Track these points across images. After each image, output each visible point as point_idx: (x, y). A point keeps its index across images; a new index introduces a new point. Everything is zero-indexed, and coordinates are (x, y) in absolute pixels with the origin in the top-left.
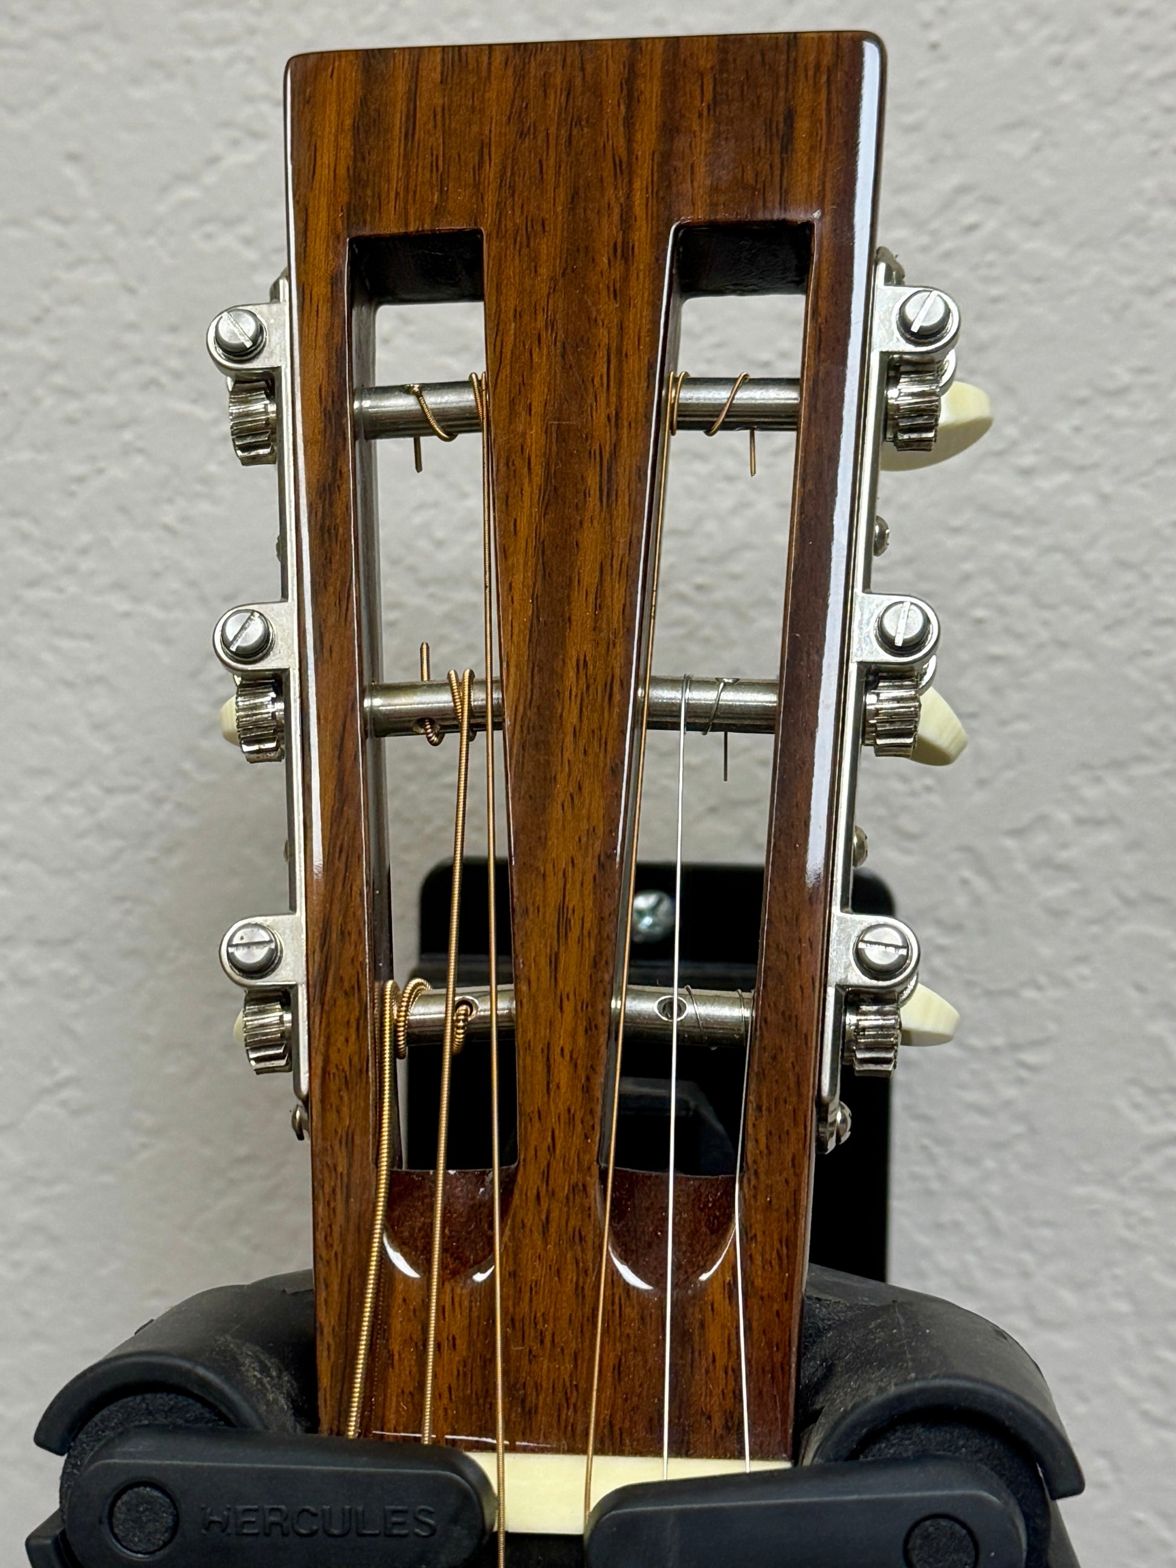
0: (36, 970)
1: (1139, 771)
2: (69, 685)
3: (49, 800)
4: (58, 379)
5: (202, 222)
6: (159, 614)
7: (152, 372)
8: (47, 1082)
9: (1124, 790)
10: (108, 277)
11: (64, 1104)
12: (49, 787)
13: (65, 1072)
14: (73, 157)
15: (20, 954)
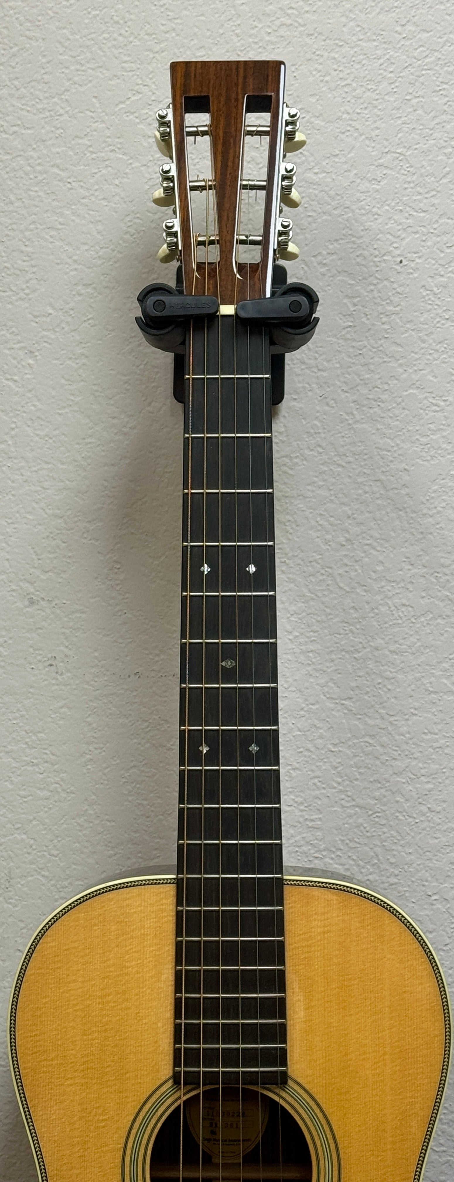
0: (83, 291)
1: (341, 242)
2: (92, 223)
3: (86, 250)
4: (91, 149)
5: (126, 113)
6: (114, 206)
7: (112, 148)
8: (86, 319)
9: (338, 246)
10: (104, 125)
11: (89, 324)
12: (86, 247)
13: (90, 316)
14: (95, 97)
15: (79, 287)
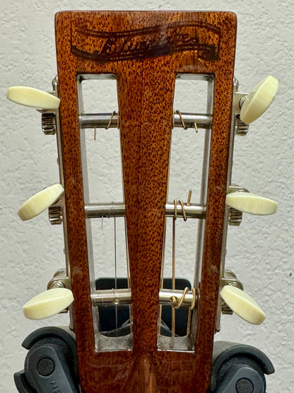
0: (8, 305)
1: (237, 257)
2: (19, 243)
3: (13, 267)
4: (20, 181)
5: (51, 151)
6: (39, 228)
7: (39, 179)
8: (9, 330)
9: (234, 261)
10: (32, 161)
11: (12, 335)
12: (13, 264)
13: (14, 328)
14: (26, 139)
15: (5, 302)
